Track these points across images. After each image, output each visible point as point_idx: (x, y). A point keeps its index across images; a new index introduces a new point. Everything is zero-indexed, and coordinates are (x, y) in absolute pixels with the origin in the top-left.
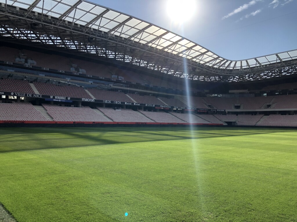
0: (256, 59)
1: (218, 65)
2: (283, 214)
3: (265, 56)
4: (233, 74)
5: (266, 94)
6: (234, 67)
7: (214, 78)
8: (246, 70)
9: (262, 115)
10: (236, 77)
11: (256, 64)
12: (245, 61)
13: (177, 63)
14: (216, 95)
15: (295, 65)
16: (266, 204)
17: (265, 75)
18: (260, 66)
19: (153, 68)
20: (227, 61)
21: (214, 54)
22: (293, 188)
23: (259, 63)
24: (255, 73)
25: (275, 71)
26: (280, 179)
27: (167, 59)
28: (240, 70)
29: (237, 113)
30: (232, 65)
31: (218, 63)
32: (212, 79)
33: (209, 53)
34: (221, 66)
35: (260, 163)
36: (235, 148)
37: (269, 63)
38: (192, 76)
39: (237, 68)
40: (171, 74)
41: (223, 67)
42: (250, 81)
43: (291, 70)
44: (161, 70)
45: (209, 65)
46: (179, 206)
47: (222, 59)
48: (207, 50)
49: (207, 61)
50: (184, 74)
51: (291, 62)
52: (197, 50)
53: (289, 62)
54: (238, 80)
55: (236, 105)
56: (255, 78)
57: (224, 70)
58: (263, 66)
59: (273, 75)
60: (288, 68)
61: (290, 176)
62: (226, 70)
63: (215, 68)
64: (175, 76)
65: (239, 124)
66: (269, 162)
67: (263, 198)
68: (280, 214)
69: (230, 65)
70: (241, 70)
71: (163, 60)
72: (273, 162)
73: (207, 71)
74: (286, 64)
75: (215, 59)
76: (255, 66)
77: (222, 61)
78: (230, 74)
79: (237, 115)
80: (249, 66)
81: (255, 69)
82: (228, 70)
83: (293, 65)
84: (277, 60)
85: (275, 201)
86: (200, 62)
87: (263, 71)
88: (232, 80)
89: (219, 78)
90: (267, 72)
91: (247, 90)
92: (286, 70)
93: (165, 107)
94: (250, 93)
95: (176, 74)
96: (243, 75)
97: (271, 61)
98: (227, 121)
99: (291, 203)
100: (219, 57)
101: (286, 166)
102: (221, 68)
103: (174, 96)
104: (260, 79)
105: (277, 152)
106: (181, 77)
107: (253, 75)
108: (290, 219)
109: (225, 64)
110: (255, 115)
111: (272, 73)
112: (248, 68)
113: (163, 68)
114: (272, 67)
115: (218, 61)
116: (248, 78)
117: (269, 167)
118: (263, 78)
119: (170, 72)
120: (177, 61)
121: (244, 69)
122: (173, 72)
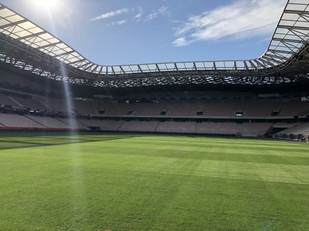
0: (120, 67)
1: (84, 67)
2: (131, 215)
3: (129, 65)
4: (99, 79)
5: (128, 101)
6: (100, 72)
7: (79, 80)
8: (111, 77)
9: (124, 121)
10: (102, 82)
11: (121, 72)
12: (111, 67)
13: (36, 58)
14: (81, 99)
15: (152, 77)
16: (118, 207)
17: (128, 83)
18: (124, 74)
19: (4, 60)
20: (93, 64)
21: (80, 55)
22: (142, 188)
23: (123, 71)
24: (120, 81)
25: (136, 80)
26: (133, 181)
27: (24, 52)
28: (105, 75)
29: (101, 119)
30: (98, 69)
31: (84, 65)
32: (77, 81)
33: (75, 54)
34: (87, 69)
35: (118, 167)
36: (96, 153)
37: (132, 72)
38: (54, 75)
39: (103, 73)
40: (29, 70)
41: (89, 70)
42: (115, 87)
43: (149, 81)
44: (15, 64)
45: (74, 67)
46: (22, 225)
47: (88, 62)
48: (73, 50)
49: (72, 62)
50: (45, 72)
51: (150, 74)
52: (62, 48)
53: (148, 74)
54: (103, 86)
55: (100, 110)
56: (120, 85)
57: (90, 73)
58: (127, 74)
59: (135, 84)
60: (147, 79)
61: (141, 178)
62: (92, 73)
63: (80, 70)
64: (33, 72)
65: (103, 129)
66: (126, 165)
67: (116, 202)
68: (129, 215)
69: (96, 69)
70: (107, 75)
71: (18, 52)
72: (129, 165)
73: (71, 72)
74: (145, 75)
75: (81, 61)
76: (119, 73)
77: (88, 64)
78: (95, 78)
79: (101, 120)
80: (114, 72)
81: (119, 76)
82: (94, 74)
83: (151, 77)
84: (138, 71)
85: (126, 202)
86: (64, 62)
87: (126, 79)
88: (98, 84)
89: (85, 81)
90: (130, 80)
91: (112, 96)
92: (145, 81)
93: (19, 108)
94: (114, 99)
95: (35, 71)
96: (108, 81)
97: (134, 71)
98: (91, 126)
99: (139, 203)
100: (85, 59)
101: (139, 168)
102: (87, 71)
103: (31, 96)
104: (123, 87)
105: (133, 156)
106: (41, 75)
107: (118, 82)
108: (137, 218)
109: (91, 68)
110: (118, 120)
111: (134, 82)
112: (113, 75)
113: (18, 62)
114: (135, 77)
115: (84, 63)
116: (112, 84)
117: (125, 171)
118: (126, 86)
119: (27, 68)
120: (37, 57)
121: (110, 75)
122: (31, 68)
